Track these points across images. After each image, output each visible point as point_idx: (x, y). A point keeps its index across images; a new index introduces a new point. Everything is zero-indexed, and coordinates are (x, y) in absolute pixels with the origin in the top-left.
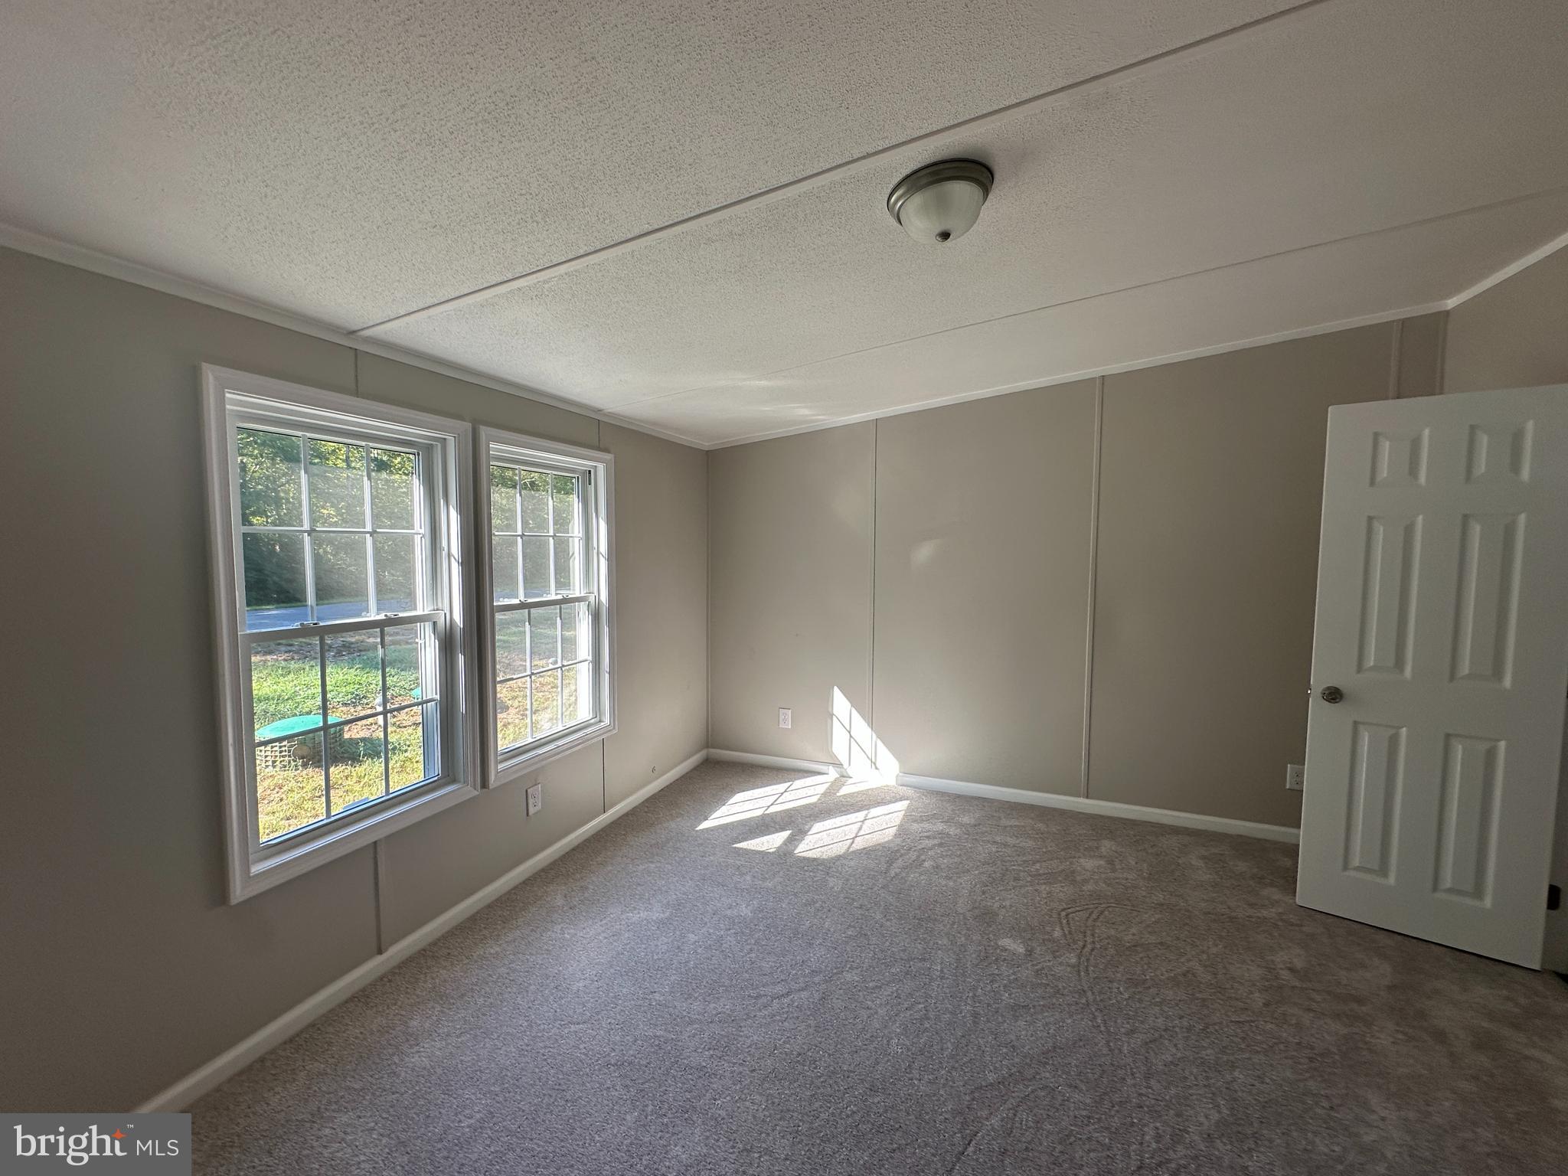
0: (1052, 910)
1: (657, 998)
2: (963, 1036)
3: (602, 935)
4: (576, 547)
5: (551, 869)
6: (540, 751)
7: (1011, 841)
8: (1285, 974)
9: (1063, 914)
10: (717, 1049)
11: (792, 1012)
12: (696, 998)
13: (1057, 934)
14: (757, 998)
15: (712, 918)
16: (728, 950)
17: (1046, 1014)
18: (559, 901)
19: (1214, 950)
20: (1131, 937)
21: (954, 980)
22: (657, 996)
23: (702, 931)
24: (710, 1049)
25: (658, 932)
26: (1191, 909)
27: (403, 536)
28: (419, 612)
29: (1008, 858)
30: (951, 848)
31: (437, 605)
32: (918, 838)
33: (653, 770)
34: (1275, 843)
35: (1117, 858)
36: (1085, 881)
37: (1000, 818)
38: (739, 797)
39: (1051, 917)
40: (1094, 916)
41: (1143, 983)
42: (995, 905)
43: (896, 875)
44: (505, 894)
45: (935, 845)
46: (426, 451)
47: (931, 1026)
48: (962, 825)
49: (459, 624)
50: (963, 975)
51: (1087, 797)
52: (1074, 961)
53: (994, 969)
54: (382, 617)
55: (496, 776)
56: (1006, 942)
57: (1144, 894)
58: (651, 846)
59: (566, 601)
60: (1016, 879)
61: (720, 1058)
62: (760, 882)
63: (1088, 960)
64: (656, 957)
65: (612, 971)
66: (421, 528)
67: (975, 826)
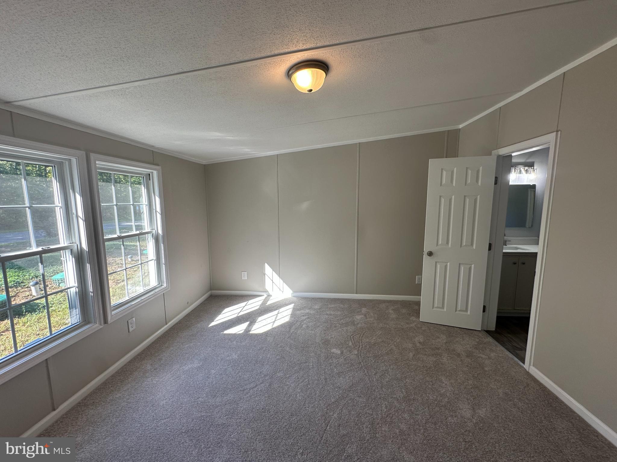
0: (348, 336)
1: (201, 400)
2: (322, 388)
3: (172, 378)
4: (145, 209)
5: (143, 354)
6: (133, 303)
7: (332, 313)
8: (418, 344)
9: (352, 337)
10: (229, 415)
11: (259, 393)
12: (218, 396)
13: (350, 344)
14: (243, 391)
15: (221, 362)
16: (229, 374)
17: (349, 373)
18: (149, 367)
19: (398, 341)
20: (373, 341)
21: (317, 368)
22: (200, 399)
23: (217, 368)
24: (226, 416)
25: (197, 372)
26: (390, 328)
27: (49, 208)
28: (62, 245)
29: (332, 319)
30: (312, 318)
31: (72, 241)
32: (300, 316)
33: (188, 303)
34: (413, 301)
35: (367, 314)
36: (358, 324)
37: (328, 305)
38: (226, 310)
39: (348, 338)
40: (362, 336)
41: (378, 356)
42: (329, 338)
43: (293, 332)
44: (121, 369)
45: (306, 318)
46: (59, 166)
47: (311, 387)
48: (315, 309)
49: (86, 249)
50: (320, 365)
51: (357, 293)
52: (356, 353)
53: (330, 361)
54: (40, 249)
55: (111, 317)
56: (334, 350)
57: (376, 325)
58: (190, 336)
59: (141, 234)
60: (335, 327)
61: (231, 418)
62: (240, 344)
63: (361, 351)
64: (198, 383)
65: (178, 393)
66: (59, 204)
67: (320, 309)
